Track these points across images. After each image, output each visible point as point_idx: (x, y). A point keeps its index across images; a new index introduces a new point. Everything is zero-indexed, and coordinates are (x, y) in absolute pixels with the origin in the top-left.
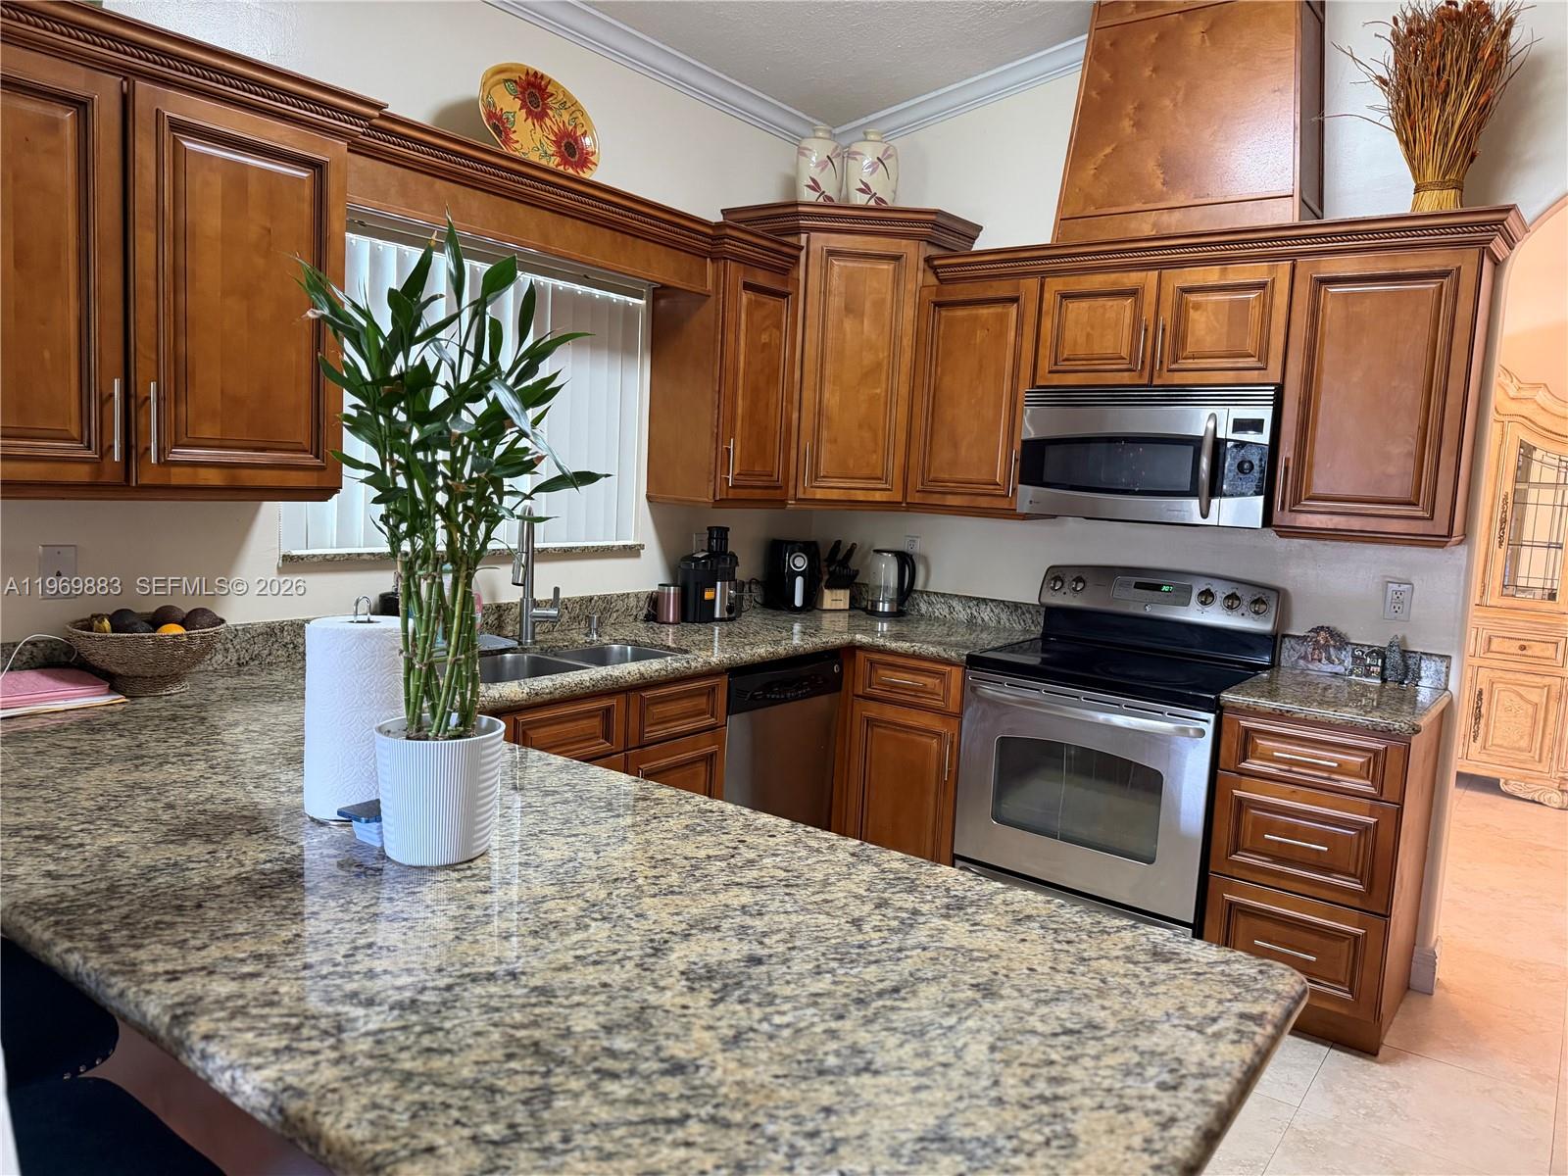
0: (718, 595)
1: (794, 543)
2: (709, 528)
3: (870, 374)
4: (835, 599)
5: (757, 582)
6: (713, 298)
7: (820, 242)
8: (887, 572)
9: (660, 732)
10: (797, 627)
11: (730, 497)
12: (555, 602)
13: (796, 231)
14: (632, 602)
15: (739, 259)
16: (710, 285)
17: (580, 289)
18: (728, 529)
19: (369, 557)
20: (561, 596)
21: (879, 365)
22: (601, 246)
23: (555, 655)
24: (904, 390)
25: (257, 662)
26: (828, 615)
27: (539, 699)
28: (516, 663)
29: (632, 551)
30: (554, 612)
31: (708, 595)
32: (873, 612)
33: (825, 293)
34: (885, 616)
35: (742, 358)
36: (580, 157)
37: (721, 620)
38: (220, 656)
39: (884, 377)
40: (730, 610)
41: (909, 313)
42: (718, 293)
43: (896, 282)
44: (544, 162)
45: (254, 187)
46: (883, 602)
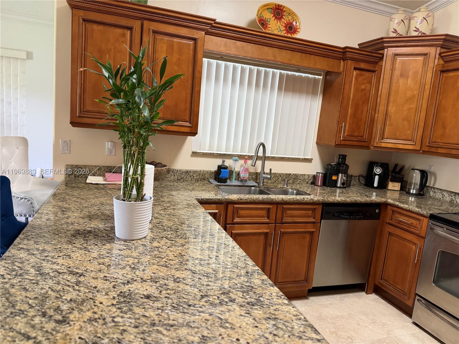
0: (340, 178)
1: (377, 163)
2: (339, 155)
3: (409, 100)
4: (394, 186)
5: (363, 176)
6: (342, 74)
7: (392, 51)
8: (416, 177)
9: (290, 220)
10: (374, 194)
11: (342, 143)
12: (270, 173)
13: (383, 48)
14: (306, 177)
15: (352, 59)
16: (341, 69)
17: (297, 74)
18: (346, 156)
19: (216, 154)
20: (272, 172)
21: (414, 96)
22: (296, 58)
23: (268, 190)
24: (425, 106)
25: (182, 180)
26: (390, 191)
27: (241, 201)
28: (255, 190)
29: (309, 161)
30: (269, 176)
31: (334, 178)
32: (409, 193)
33: (393, 69)
34: (413, 195)
35: (352, 94)
36: (294, 30)
37: (340, 187)
38: (173, 177)
39: (416, 101)
40: (343, 184)
41: (429, 75)
42: (344, 72)
43: (424, 64)
44: (279, 33)
45: (175, 47)
46: (413, 189)
